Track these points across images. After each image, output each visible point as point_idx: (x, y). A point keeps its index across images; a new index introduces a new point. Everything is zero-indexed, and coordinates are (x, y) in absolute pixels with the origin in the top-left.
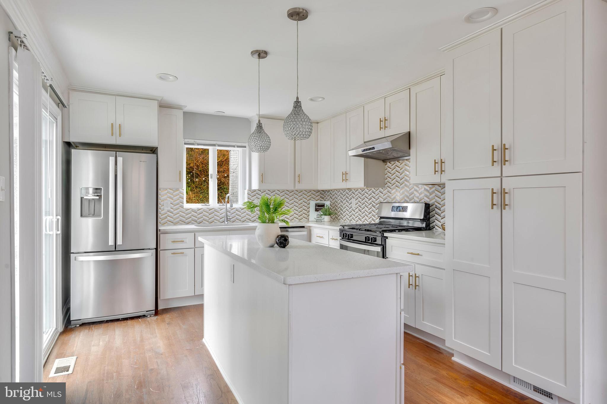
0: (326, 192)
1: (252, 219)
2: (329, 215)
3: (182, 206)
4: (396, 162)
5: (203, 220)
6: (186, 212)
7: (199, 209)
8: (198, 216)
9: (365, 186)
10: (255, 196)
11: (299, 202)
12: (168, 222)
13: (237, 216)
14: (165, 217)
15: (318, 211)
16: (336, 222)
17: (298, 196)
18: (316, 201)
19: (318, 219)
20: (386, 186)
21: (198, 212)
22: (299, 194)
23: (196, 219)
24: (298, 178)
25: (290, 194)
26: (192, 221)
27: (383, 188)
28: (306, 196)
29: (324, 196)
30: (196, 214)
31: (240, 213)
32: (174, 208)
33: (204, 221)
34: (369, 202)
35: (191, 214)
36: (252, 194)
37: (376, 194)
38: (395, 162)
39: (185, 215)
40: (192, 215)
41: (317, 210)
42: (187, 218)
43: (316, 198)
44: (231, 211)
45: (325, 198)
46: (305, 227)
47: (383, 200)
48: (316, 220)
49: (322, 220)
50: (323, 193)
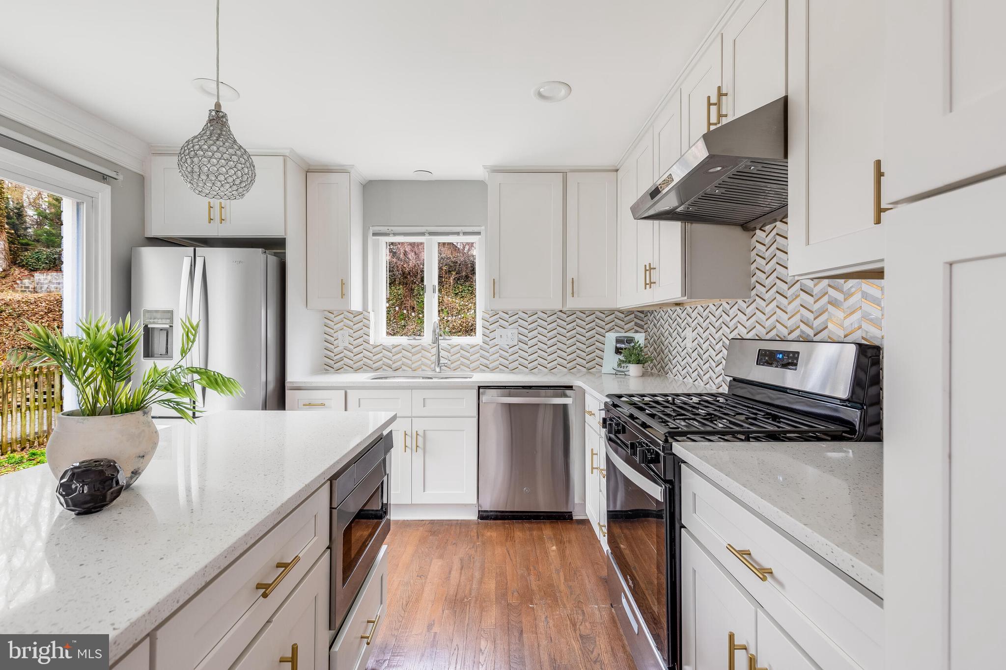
0: (649, 314)
1: (490, 366)
2: (638, 362)
3: (367, 340)
4: (778, 224)
5: (402, 364)
6: (374, 351)
7: (395, 347)
8: (394, 358)
9: (684, 293)
10: (497, 324)
11: (588, 335)
12: (345, 366)
13: (461, 359)
14: (341, 358)
15: (621, 353)
16: (662, 378)
17: (585, 323)
18: (625, 332)
19: (619, 369)
20: (754, 292)
21: (393, 350)
22: (588, 319)
23: (391, 363)
24: (569, 286)
25: (568, 319)
26: (384, 367)
27: (746, 300)
28: (604, 324)
29: (643, 323)
30: (391, 355)
31: (468, 355)
32: (355, 343)
33: (404, 367)
34: (717, 336)
35: (381, 355)
36: (491, 320)
37: (732, 316)
38: (773, 225)
39: (371, 355)
40: (383, 357)
41: (618, 351)
42: (376, 361)
43: (626, 327)
44: (452, 351)
45: (645, 327)
46: (574, 388)
47: (745, 331)
48: (614, 372)
49: (627, 373)
50: (643, 316)
